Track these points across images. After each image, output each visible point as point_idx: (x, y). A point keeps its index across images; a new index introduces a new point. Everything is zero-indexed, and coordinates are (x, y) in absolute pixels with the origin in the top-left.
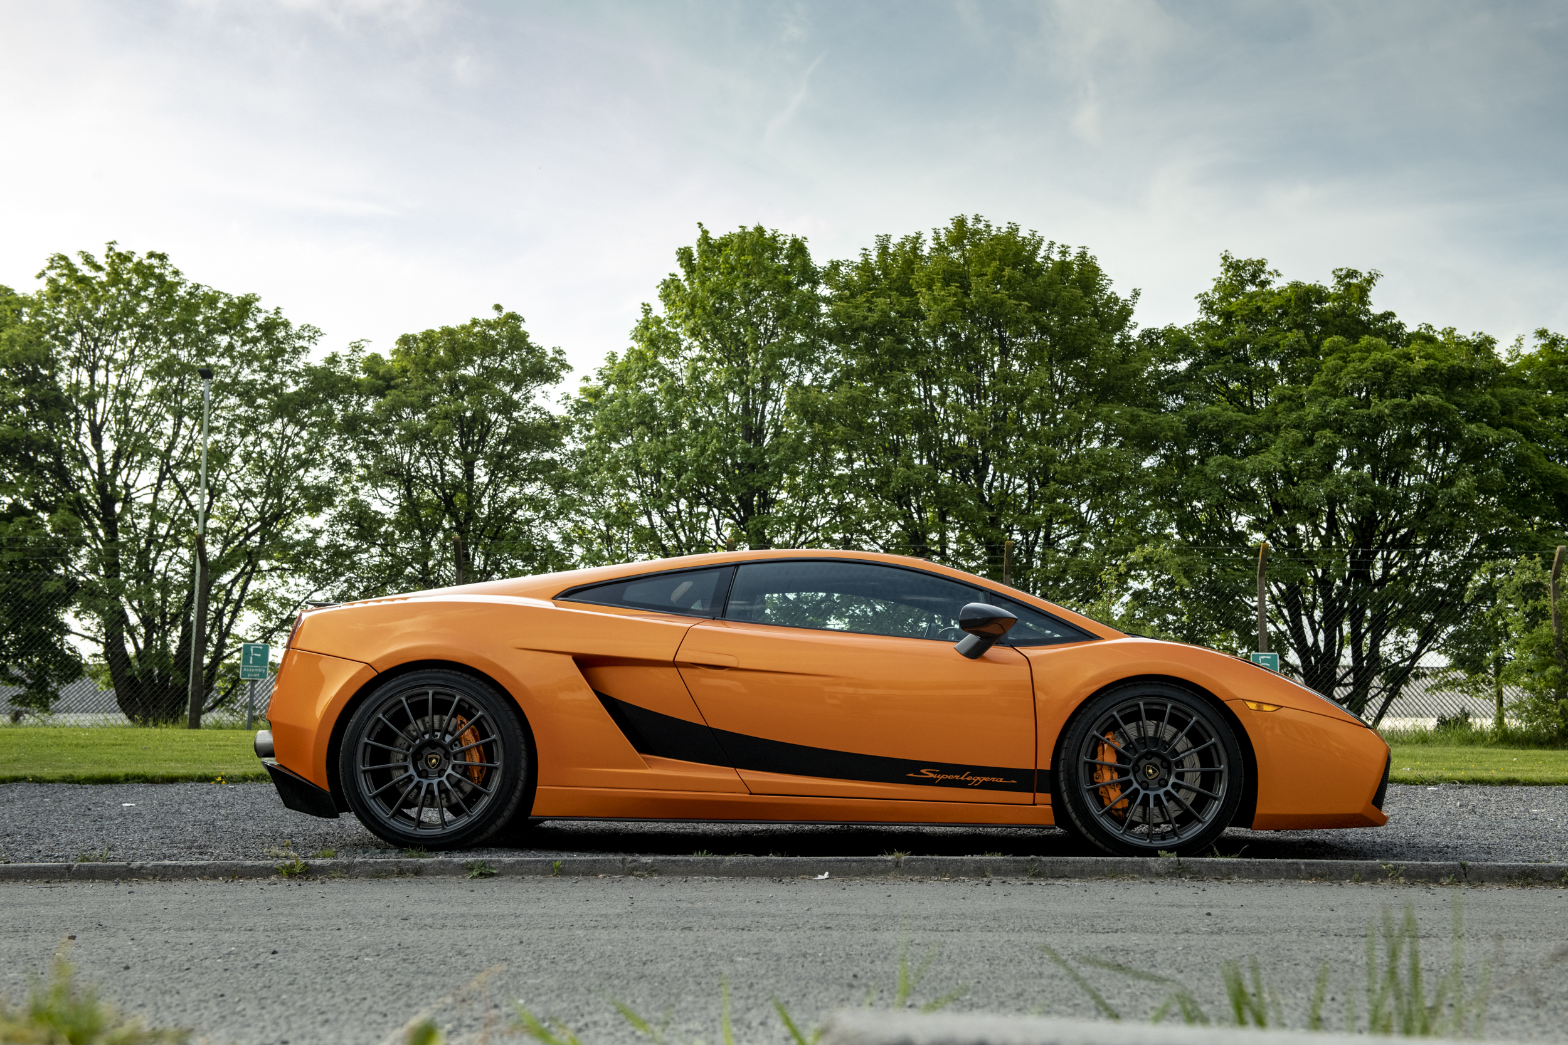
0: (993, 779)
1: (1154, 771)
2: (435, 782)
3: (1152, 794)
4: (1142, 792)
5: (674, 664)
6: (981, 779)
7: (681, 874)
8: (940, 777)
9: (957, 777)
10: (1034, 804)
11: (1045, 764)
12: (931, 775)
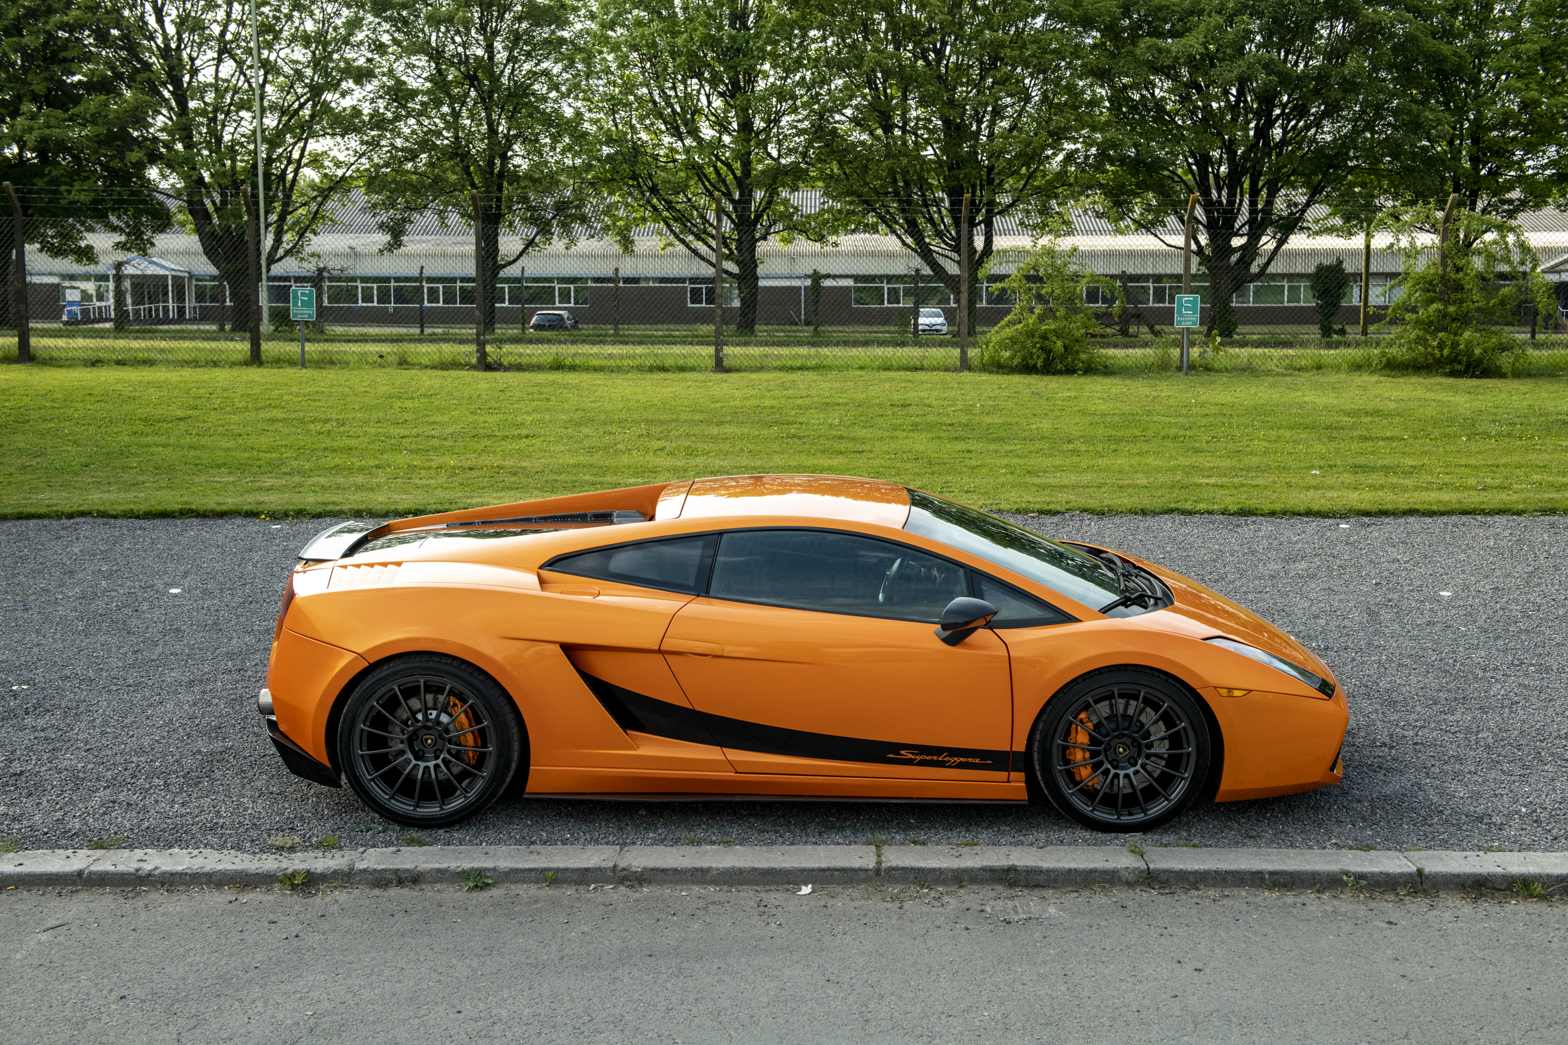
0: (970, 760)
1: (1125, 750)
2: (431, 764)
3: (1122, 773)
4: (1113, 771)
5: (659, 651)
6: (958, 760)
7: (670, 882)
8: (919, 758)
9: (935, 758)
10: (1008, 782)
11: (1020, 746)
12: (910, 756)
